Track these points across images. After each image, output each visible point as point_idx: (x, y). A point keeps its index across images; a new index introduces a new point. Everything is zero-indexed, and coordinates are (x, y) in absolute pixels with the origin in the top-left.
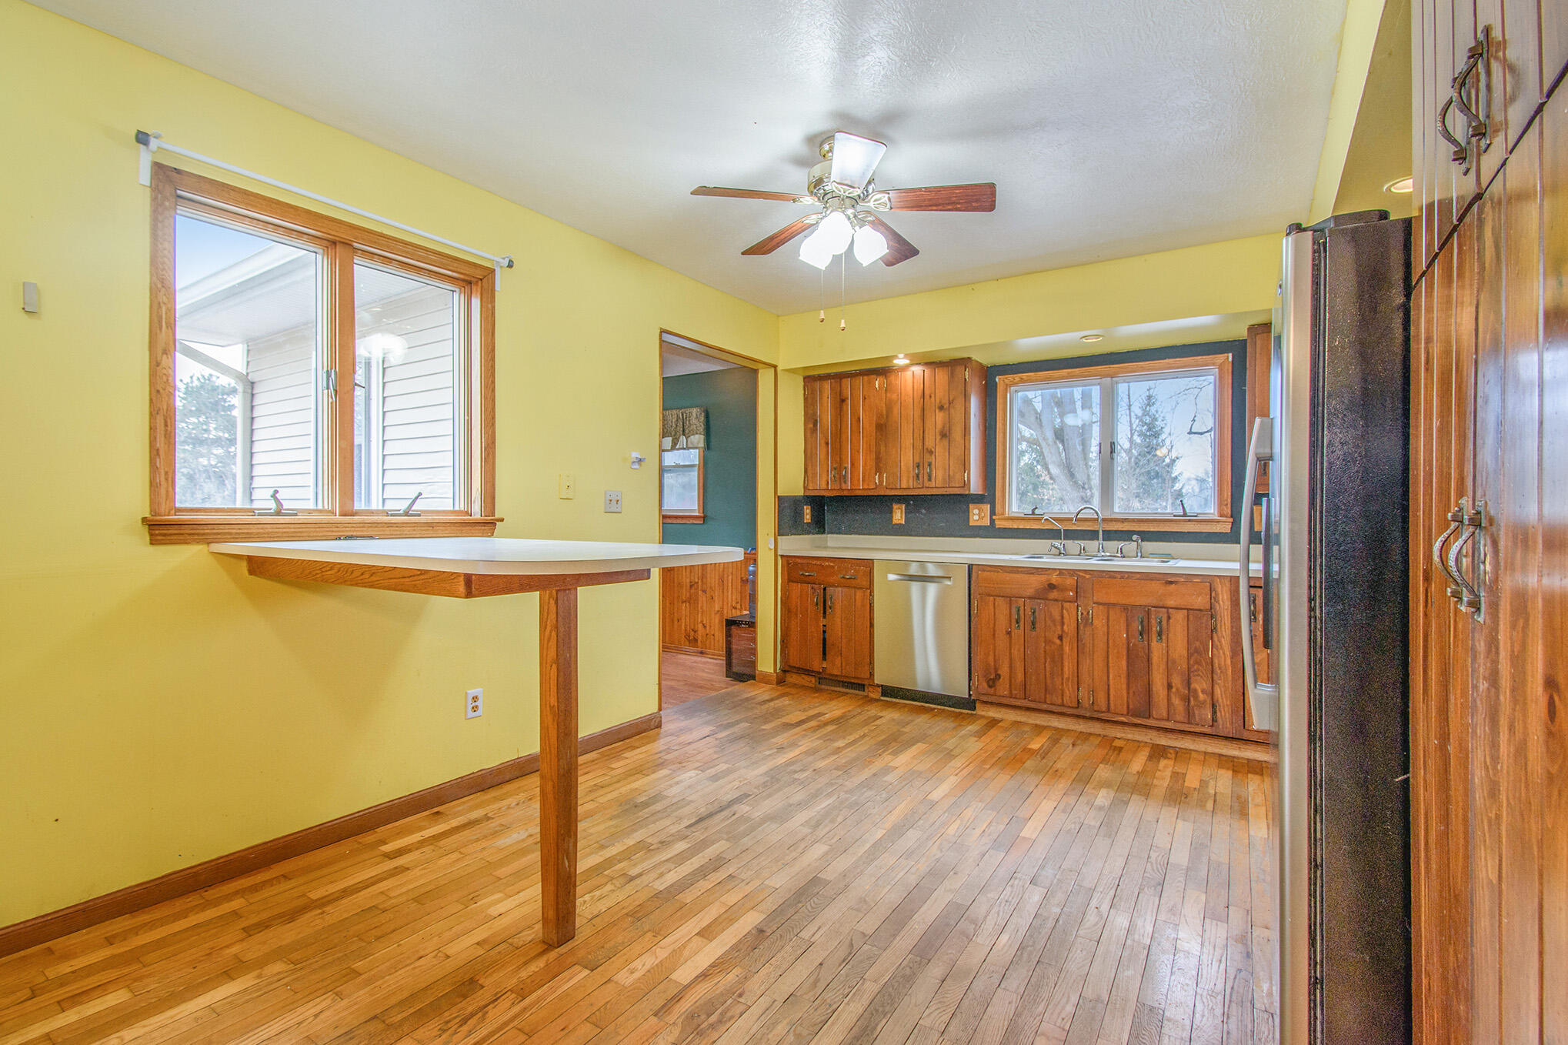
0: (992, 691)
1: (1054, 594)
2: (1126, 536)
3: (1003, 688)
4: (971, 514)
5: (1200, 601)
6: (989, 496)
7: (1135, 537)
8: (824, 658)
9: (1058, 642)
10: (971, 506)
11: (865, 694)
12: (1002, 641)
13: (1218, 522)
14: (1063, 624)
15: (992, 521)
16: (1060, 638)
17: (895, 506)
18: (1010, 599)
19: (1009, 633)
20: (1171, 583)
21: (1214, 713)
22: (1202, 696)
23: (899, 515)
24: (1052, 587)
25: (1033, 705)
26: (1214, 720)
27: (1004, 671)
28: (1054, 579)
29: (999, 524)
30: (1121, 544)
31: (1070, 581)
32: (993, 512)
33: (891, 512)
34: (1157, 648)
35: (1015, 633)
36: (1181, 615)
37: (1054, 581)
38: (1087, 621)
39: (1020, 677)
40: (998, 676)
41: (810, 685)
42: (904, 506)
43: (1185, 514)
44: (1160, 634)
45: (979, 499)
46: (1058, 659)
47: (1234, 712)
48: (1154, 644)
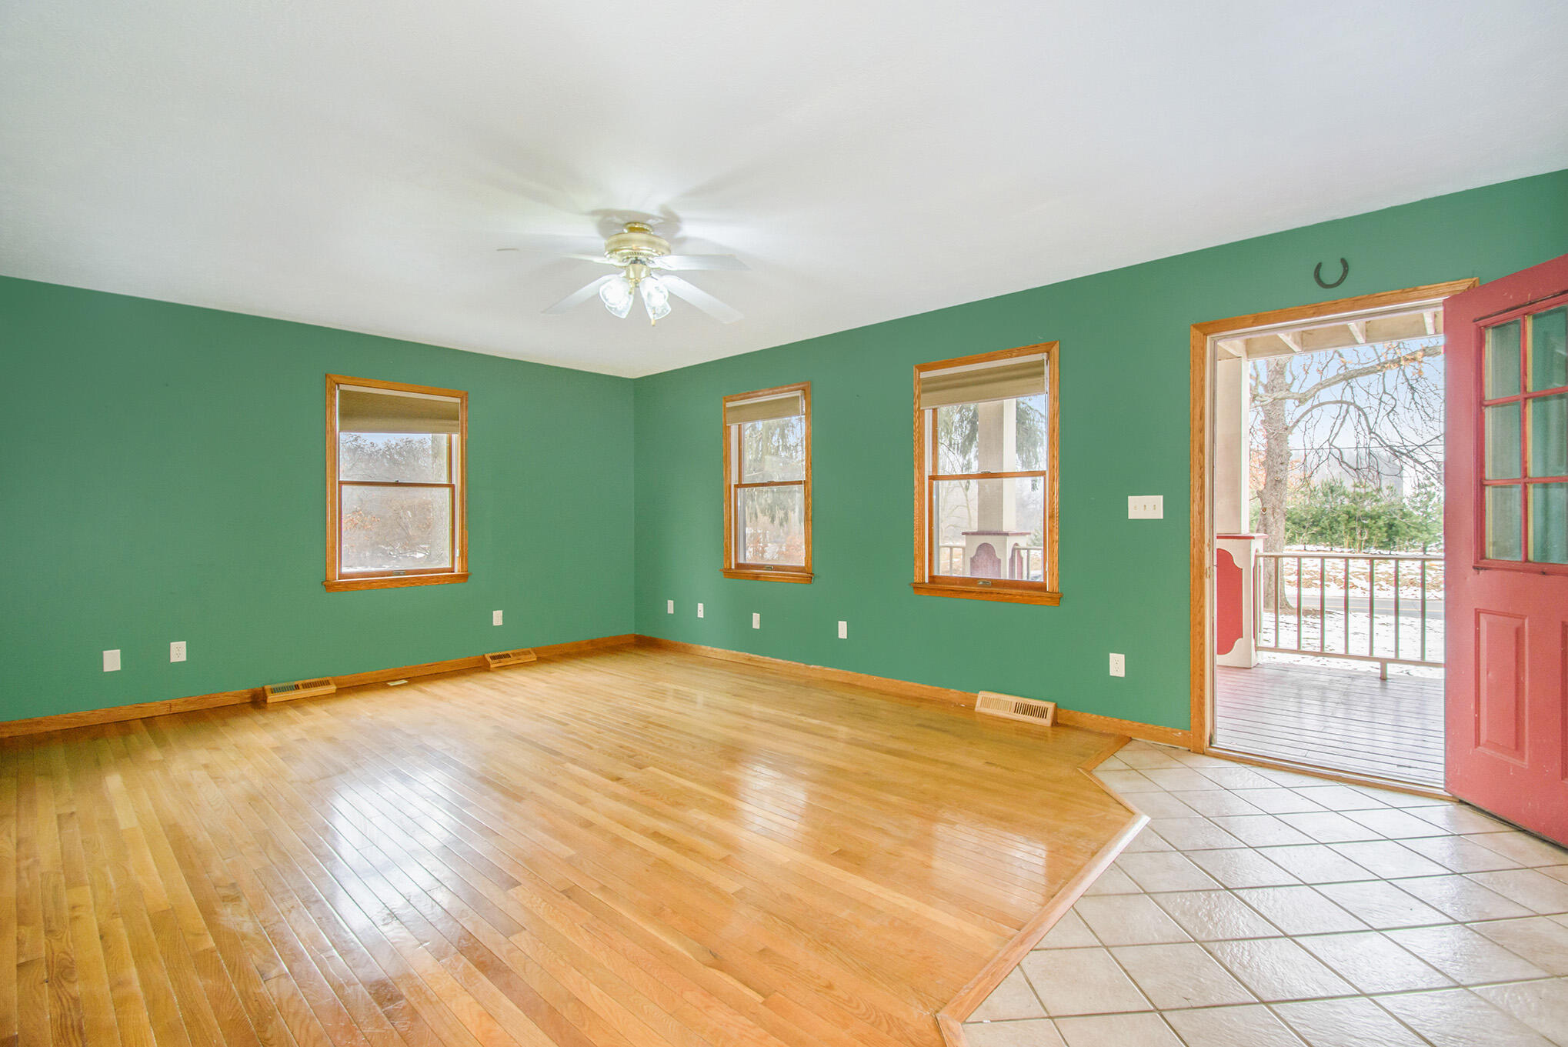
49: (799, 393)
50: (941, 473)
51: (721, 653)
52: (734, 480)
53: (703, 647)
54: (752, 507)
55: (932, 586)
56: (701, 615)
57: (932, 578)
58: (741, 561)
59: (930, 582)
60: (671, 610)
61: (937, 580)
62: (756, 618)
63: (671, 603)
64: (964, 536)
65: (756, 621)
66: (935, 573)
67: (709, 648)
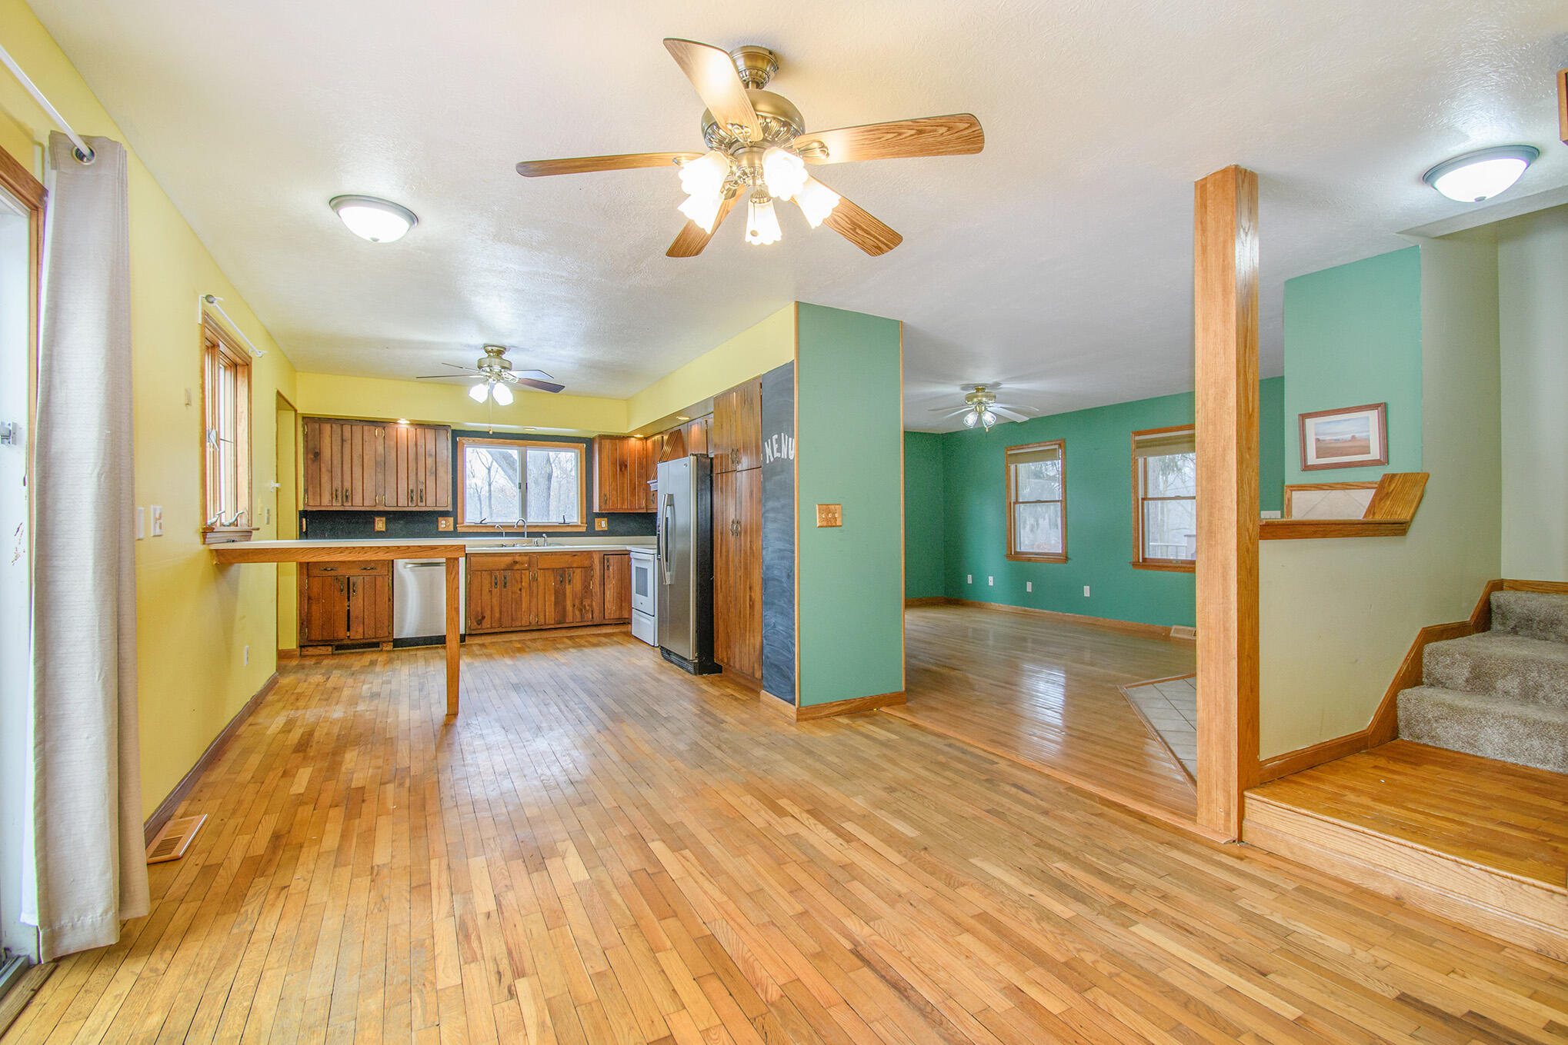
0: (479, 627)
1: (517, 567)
2: (539, 535)
3: (486, 624)
4: (440, 524)
5: (586, 563)
6: (453, 513)
7: (544, 535)
8: (349, 630)
9: (519, 592)
10: (440, 519)
11: (379, 649)
12: (486, 597)
13: (580, 526)
14: (521, 582)
15: (455, 528)
16: (520, 590)
17: (377, 519)
18: (491, 572)
19: (490, 591)
20: (575, 555)
21: (592, 615)
22: (587, 608)
23: (380, 524)
24: (516, 562)
25: (504, 630)
26: (592, 618)
27: (487, 614)
28: (517, 558)
29: (460, 530)
30: (536, 539)
31: (526, 559)
32: (456, 523)
33: (374, 523)
34: (568, 588)
35: (495, 591)
36: (579, 570)
37: (517, 560)
38: (535, 579)
39: (497, 615)
40: (484, 618)
41: (328, 653)
42: (384, 519)
43: (564, 523)
44: (570, 581)
45: (445, 514)
46: (519, 602)
47: (600, 612)
48: (567, 587)
49: (1056, 447)
50: (1150, 496)
51: (1004, 607)
52: (1013, 499)
53: (993, 604)
54: (1025, 516)
55: (1144, 564)
56: (991, 584)
57: (1144, 559)
58: (1018, 550)
59: (1143, 561)
60: (970, 581)
61: (1148, 560)
62: (1029, 585)
63: (970, 577)
64: (1186, 538)
65: (1029, 587)
66: (1147, 556)
67: (997, 605)
